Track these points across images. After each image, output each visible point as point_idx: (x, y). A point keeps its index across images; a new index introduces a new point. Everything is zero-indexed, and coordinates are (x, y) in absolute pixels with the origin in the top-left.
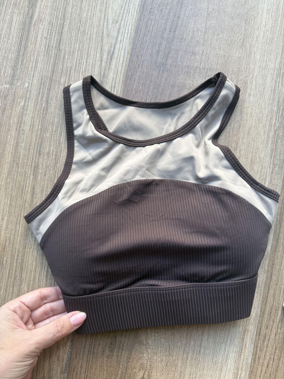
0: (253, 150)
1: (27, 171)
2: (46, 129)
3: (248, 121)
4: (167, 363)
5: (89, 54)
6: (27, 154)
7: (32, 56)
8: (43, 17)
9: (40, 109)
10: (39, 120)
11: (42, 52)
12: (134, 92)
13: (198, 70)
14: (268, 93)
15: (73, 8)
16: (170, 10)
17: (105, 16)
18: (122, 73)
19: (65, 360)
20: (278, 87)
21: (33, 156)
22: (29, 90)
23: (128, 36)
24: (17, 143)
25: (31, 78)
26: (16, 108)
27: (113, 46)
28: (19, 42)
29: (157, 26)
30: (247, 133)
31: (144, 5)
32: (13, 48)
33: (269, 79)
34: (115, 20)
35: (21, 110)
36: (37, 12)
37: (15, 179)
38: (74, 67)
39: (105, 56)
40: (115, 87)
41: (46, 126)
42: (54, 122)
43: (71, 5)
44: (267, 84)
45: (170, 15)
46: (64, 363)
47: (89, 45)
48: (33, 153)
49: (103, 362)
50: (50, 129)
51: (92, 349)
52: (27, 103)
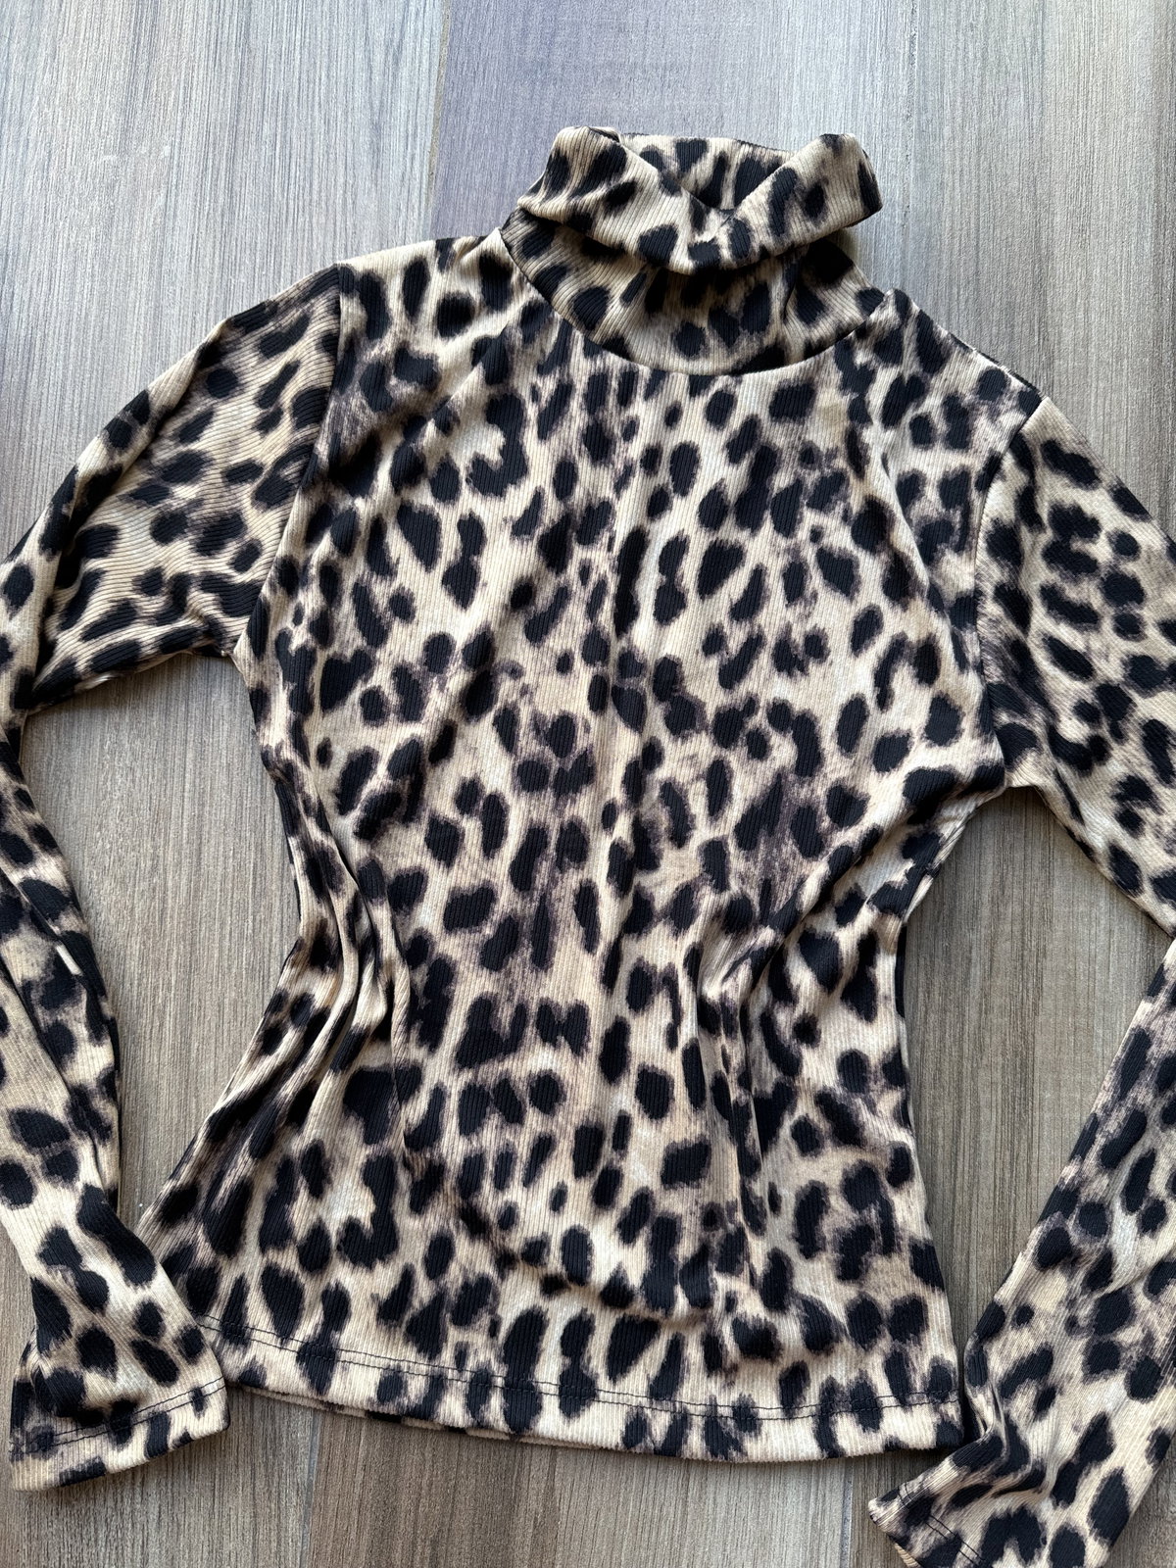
5: (333, 53)
7: (173, 73)
11: (199, 60)
12: (469, 144)
13: (639, 73)
14: (839, 116)
20: (864, 97)
22: (175, 163)
24: (158, 308)
25: (178, 132)
26: (143, 213)
27: (397, 28)
32: (115, 56)
33: (835, 77)
35: (159, 221)
38: (296, 91)
39: (379, 58)
40: (415, 135)
41: (236, 256)
44: (831, 92)
47: (330, 31)
50: (247, 261)
52: (173, 200)
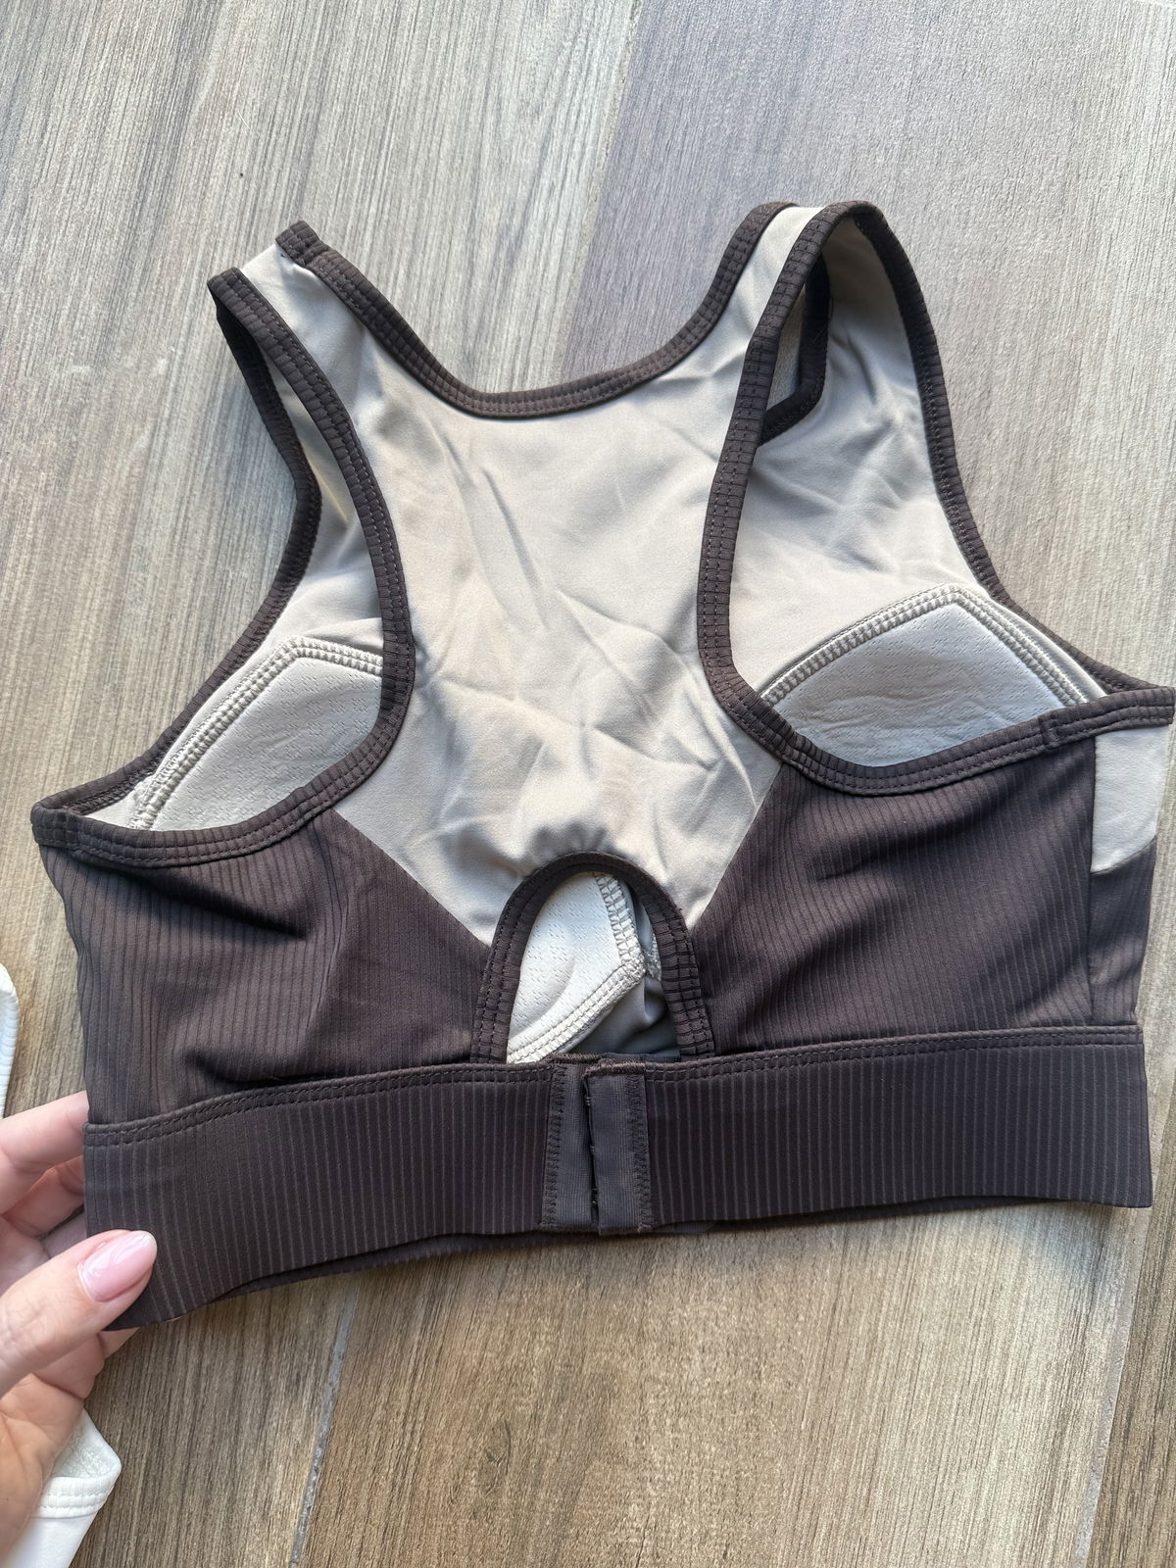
0: (1104, 645)
1: (157, 720)
2: (237, 550)
3: (1083, 521)
4: (727, 1546)
5: (421, 241)
6: (157, 651)
7: (186, 250)
8: (235, 92)
9: (213, 465)
10: (211, 512)
11: (226, 234)
15: (356, 54)
16: (758, 65)
17: (487, 88)
18: (554, 322)
19: (293, 1521)
21: (180, 660)
22: (172, 385)
23: (583, 167)
24: (118, 603)
25: (182, 339)
26: (116, 458)
27: (519, 208)
28: (134, 193)
29: (701, 128)
30: (1078, 574)
31: (650, 43)
32: (109, 216)
34: (528, 103)
35: (137, 470)
36: (212, 70)
37: (105, 752)
39: (486, 252)
41: (239, 537)
42: (271, 519)
43: (350, 43)
44: (1162, 368)
45: (757, 85)
46: (289, 1535)
47: (420, 207)
48: (183, 645)
49: (453, 1535)
50: (255, 547)
51: (409, 1477)
52: (161, 440)
